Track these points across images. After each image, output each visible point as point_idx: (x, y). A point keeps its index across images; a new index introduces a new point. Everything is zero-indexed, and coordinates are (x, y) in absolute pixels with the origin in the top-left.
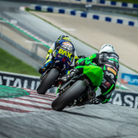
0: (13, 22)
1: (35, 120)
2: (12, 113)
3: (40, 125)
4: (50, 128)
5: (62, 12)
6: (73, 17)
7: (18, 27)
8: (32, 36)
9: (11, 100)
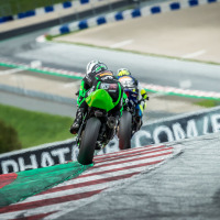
0: (35, 65)
1: (113, 200)
2: (76, 202)
3: (125, 204)
4: (140, 203)
5: (101, 21)
6: (120, 23)
7: (45, 70)
8: (71, 74)
9: (68, 183)
